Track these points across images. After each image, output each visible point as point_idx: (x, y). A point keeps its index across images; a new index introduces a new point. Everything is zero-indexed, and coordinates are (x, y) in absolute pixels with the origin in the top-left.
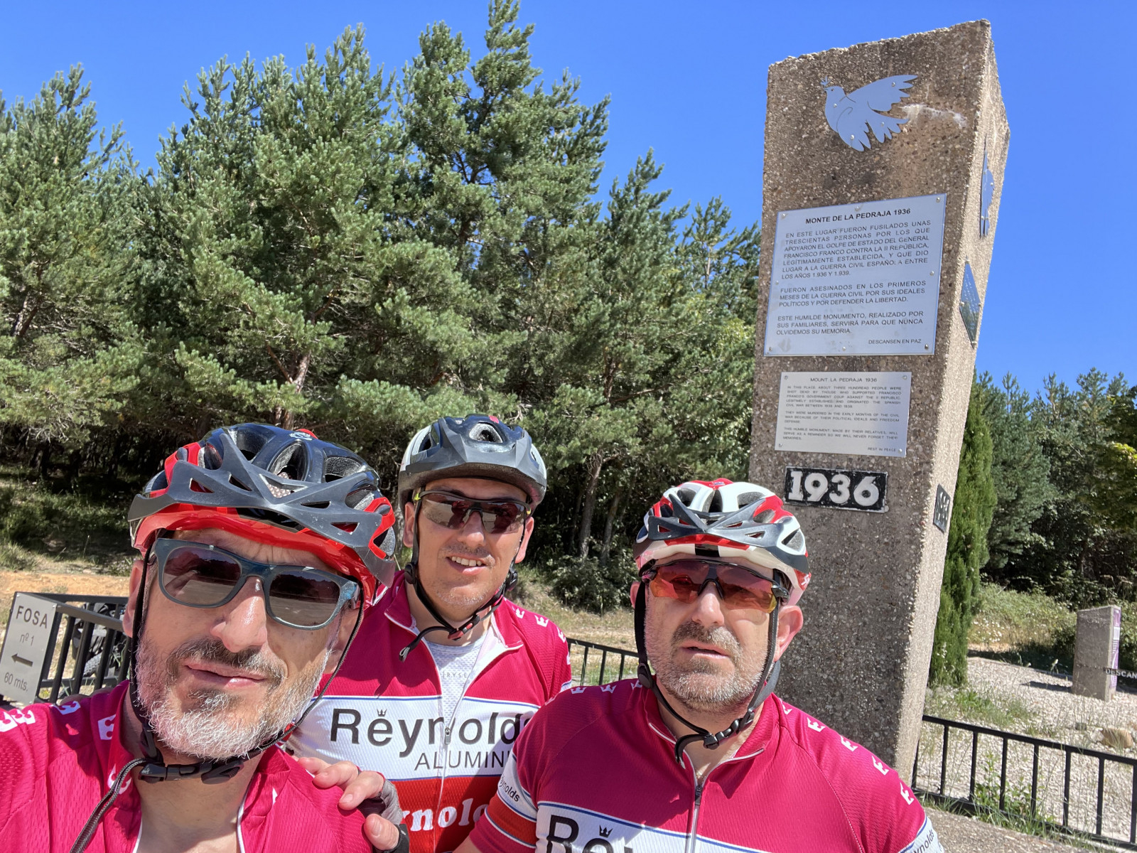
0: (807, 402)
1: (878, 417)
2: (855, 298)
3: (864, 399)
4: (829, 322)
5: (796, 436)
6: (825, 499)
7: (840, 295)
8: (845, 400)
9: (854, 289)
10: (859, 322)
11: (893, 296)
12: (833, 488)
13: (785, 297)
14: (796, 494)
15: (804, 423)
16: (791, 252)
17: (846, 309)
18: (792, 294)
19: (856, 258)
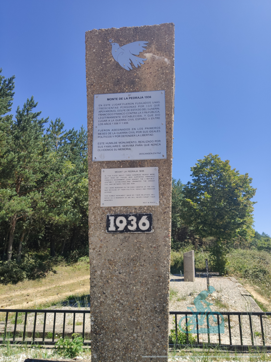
0: (115, 183)
1: (146, 188)
2: (131, 134)
3: (140, 180)
4: (121, 145)
5: (110, 199)
6: (126, 229)
7: (125, 133)
8: (131, 181)
9: (131, 130)
10: (135, 145)
11: (148, 133)
12: (129, 223)
13: (100, 134)
14: (112, 228)
15: (113, 193)
16: (102, 113)
17: (128, 139)
18: (104, 132)
19: (131, 116)
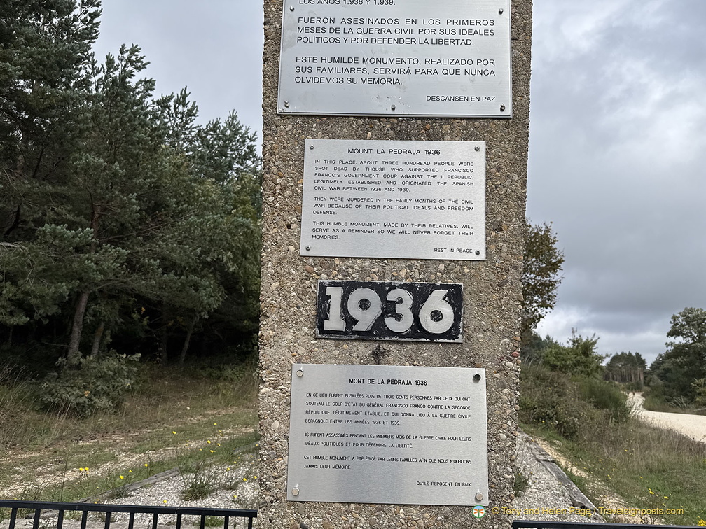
0: (347, 185)
1: (446, 205)
2: (404, 36)
3: (425, 178)
4: (370, 68)
5: (331, 233)
6: (380, 329)
7: (382, 30)
8: (399, 180)
9: (402, 25)
10: (413, 71)
11: (454, 37)
12: (389, 309)
13: (304, 30)
14: (335, 322)
15: (342, 215)
17: (393, 51)
18: (315, 25)
